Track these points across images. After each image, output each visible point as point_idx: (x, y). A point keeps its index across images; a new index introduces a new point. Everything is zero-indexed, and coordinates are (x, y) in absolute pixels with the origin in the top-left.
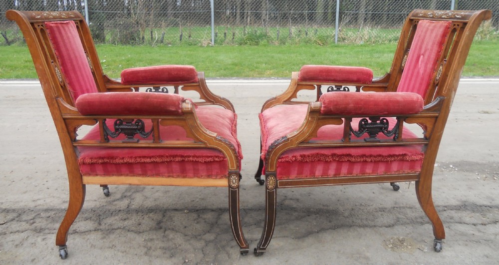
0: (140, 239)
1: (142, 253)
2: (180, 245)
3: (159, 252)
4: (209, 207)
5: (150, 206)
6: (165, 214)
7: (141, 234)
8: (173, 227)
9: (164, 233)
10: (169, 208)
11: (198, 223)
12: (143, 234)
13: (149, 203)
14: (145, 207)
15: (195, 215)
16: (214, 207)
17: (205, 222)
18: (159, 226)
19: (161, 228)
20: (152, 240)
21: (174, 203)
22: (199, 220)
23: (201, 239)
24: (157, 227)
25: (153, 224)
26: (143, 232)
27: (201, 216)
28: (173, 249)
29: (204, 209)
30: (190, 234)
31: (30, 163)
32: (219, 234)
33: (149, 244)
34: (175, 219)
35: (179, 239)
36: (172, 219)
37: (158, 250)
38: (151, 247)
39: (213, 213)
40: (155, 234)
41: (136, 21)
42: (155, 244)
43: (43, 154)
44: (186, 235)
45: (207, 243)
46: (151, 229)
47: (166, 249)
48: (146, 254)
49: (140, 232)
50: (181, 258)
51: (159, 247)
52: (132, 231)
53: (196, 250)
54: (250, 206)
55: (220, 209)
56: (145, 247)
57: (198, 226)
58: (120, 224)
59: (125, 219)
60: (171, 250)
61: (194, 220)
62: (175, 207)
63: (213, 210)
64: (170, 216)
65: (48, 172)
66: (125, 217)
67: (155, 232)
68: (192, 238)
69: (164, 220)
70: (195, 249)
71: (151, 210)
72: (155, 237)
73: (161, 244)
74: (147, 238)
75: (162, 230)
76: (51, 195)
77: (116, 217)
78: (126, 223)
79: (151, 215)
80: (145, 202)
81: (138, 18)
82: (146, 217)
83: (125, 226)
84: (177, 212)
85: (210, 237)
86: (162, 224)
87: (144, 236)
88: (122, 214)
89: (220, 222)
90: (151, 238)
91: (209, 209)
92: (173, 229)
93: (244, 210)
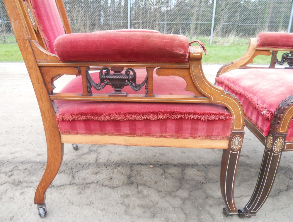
0: (116, 195)
1: (122, 212)
2: (157, 203)
3: (138, 211)
4: (170, 162)
5: (116, 160)
6: (132, 168)
7: (115, 189)
8: (145, 183)
9: (138, 188)
10: (134, 162)
11: (166, 178)
12: (118, 190)
13: (115, 158)
14: (112, 161)
15: (159, 170)
16: (175, 162)
17: (173, 177)
18: (130, 181)
19: (132, 183)
20: (127, 196)
21: (137, 157)
22: (166, 175)
23: (176, 196)
24: (129, 182)
25: (123, 179)
26: (117, 187)
27: (166, 171)
28: (152, 207)
29: (167, 164)
30: (163, 190)
31: (8, 120)
32: (191, 191)
33: (127, 201)
34: (143, 173)
35: (154, 196)
36: (140, 173)
37: (138, 208)
38: (129, 205)
39: (176, 168)
40: (129, 190)
41: (78, 28)
42: (132, 201)
43: (19, 113)
44: (159, 192)
45: (184, 200)
46: (123, 184)
47: (144, 207)
48: (126, 212)
49: (114, 188)
50: (163, 219)
51: (137, 205)
52: (106, 186)
53: (176, 209)
54: (207, 162)
55: (182, 165)
56: (122, 204)
57: (167, 181)
58: (93, 178)
59: (96, 173)
60: (150, 208)
61: (162, 175)
62: (139, 162)
63: (175, 165)
64: (138, 171)
65: (23, 127)
66: (96, 170)
67: (128, 187)
68: (166, 194)
69: (134, 174)
70: (174, 208)
71: (118, 164)
72: (129, 193)
73: (138, 202)
74: (122, 194)
75: (135, 185)
76: (27, 148)
77: (88, 171)
78: (98, 177)
79: (119, 168)
80: (111, 156)
81: (79, 26)
82: (115, 171)
83: (98, 180)
84: (142, 167)
85: (184, 193)
86: (132, 179)
87: (119, 192)
88: (93, 168)
89: (186, 177)
90: (126, 193)
91: (171, 165)
92: (145, 185)
93: (203, 165)
